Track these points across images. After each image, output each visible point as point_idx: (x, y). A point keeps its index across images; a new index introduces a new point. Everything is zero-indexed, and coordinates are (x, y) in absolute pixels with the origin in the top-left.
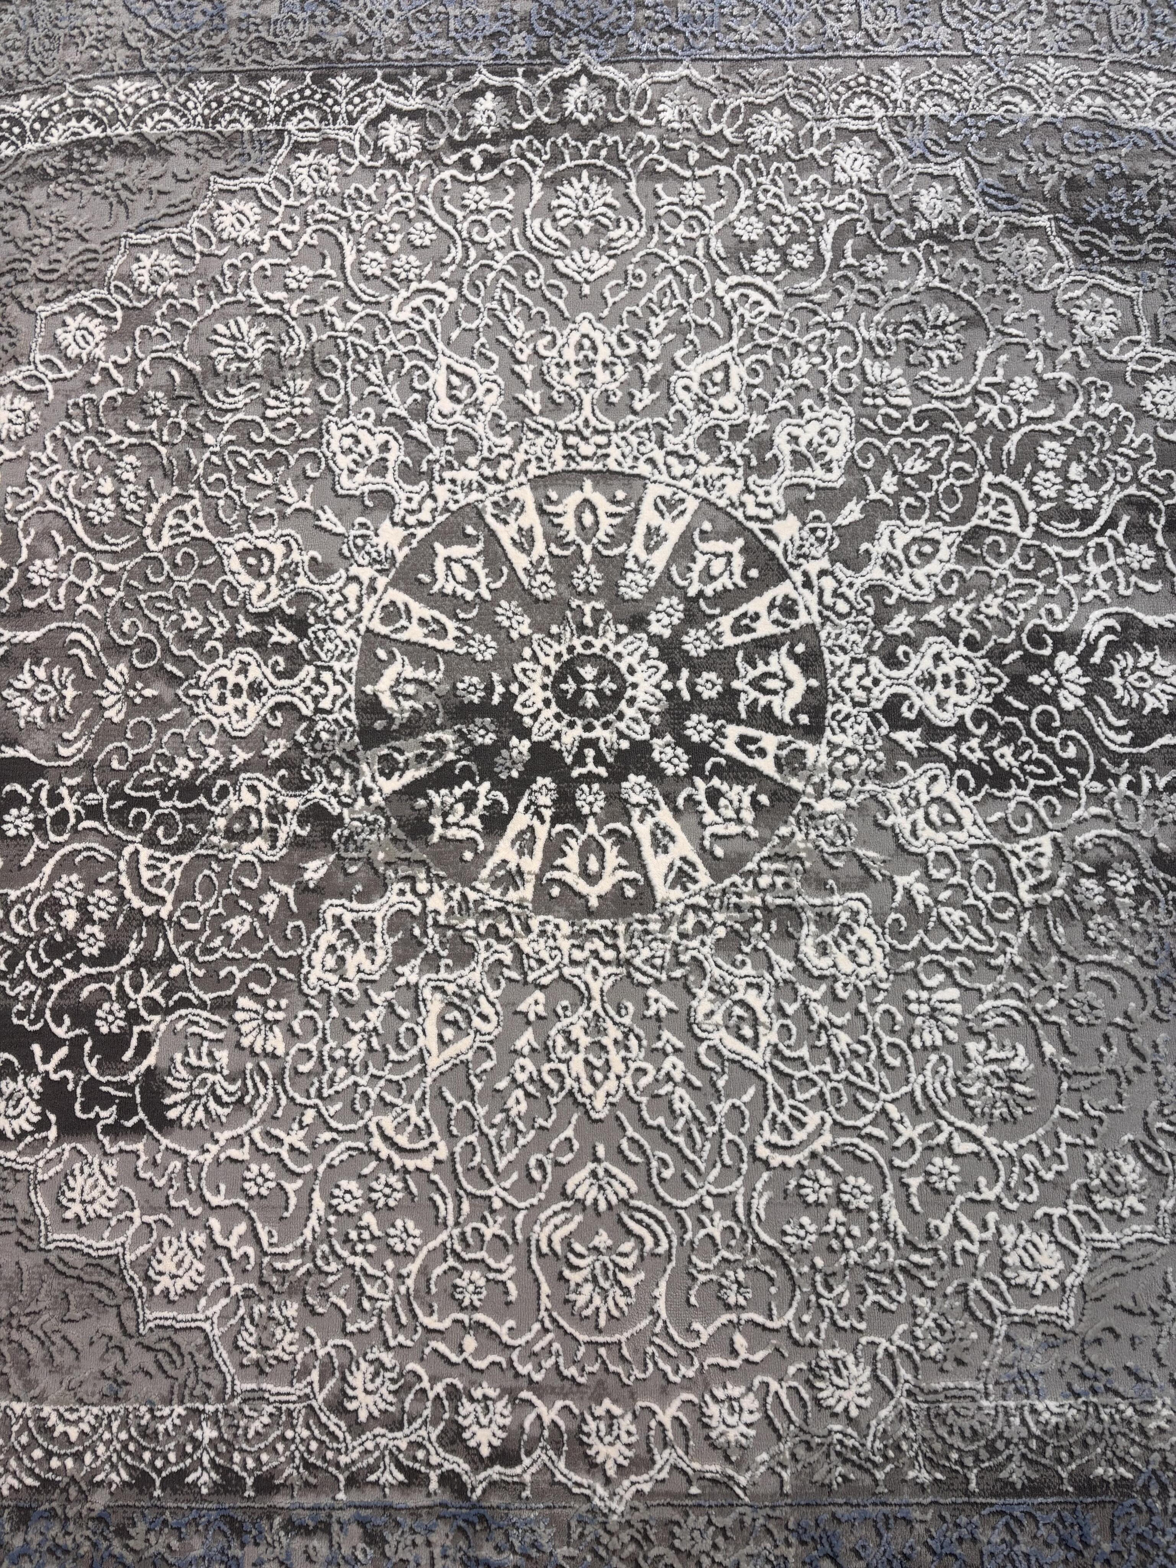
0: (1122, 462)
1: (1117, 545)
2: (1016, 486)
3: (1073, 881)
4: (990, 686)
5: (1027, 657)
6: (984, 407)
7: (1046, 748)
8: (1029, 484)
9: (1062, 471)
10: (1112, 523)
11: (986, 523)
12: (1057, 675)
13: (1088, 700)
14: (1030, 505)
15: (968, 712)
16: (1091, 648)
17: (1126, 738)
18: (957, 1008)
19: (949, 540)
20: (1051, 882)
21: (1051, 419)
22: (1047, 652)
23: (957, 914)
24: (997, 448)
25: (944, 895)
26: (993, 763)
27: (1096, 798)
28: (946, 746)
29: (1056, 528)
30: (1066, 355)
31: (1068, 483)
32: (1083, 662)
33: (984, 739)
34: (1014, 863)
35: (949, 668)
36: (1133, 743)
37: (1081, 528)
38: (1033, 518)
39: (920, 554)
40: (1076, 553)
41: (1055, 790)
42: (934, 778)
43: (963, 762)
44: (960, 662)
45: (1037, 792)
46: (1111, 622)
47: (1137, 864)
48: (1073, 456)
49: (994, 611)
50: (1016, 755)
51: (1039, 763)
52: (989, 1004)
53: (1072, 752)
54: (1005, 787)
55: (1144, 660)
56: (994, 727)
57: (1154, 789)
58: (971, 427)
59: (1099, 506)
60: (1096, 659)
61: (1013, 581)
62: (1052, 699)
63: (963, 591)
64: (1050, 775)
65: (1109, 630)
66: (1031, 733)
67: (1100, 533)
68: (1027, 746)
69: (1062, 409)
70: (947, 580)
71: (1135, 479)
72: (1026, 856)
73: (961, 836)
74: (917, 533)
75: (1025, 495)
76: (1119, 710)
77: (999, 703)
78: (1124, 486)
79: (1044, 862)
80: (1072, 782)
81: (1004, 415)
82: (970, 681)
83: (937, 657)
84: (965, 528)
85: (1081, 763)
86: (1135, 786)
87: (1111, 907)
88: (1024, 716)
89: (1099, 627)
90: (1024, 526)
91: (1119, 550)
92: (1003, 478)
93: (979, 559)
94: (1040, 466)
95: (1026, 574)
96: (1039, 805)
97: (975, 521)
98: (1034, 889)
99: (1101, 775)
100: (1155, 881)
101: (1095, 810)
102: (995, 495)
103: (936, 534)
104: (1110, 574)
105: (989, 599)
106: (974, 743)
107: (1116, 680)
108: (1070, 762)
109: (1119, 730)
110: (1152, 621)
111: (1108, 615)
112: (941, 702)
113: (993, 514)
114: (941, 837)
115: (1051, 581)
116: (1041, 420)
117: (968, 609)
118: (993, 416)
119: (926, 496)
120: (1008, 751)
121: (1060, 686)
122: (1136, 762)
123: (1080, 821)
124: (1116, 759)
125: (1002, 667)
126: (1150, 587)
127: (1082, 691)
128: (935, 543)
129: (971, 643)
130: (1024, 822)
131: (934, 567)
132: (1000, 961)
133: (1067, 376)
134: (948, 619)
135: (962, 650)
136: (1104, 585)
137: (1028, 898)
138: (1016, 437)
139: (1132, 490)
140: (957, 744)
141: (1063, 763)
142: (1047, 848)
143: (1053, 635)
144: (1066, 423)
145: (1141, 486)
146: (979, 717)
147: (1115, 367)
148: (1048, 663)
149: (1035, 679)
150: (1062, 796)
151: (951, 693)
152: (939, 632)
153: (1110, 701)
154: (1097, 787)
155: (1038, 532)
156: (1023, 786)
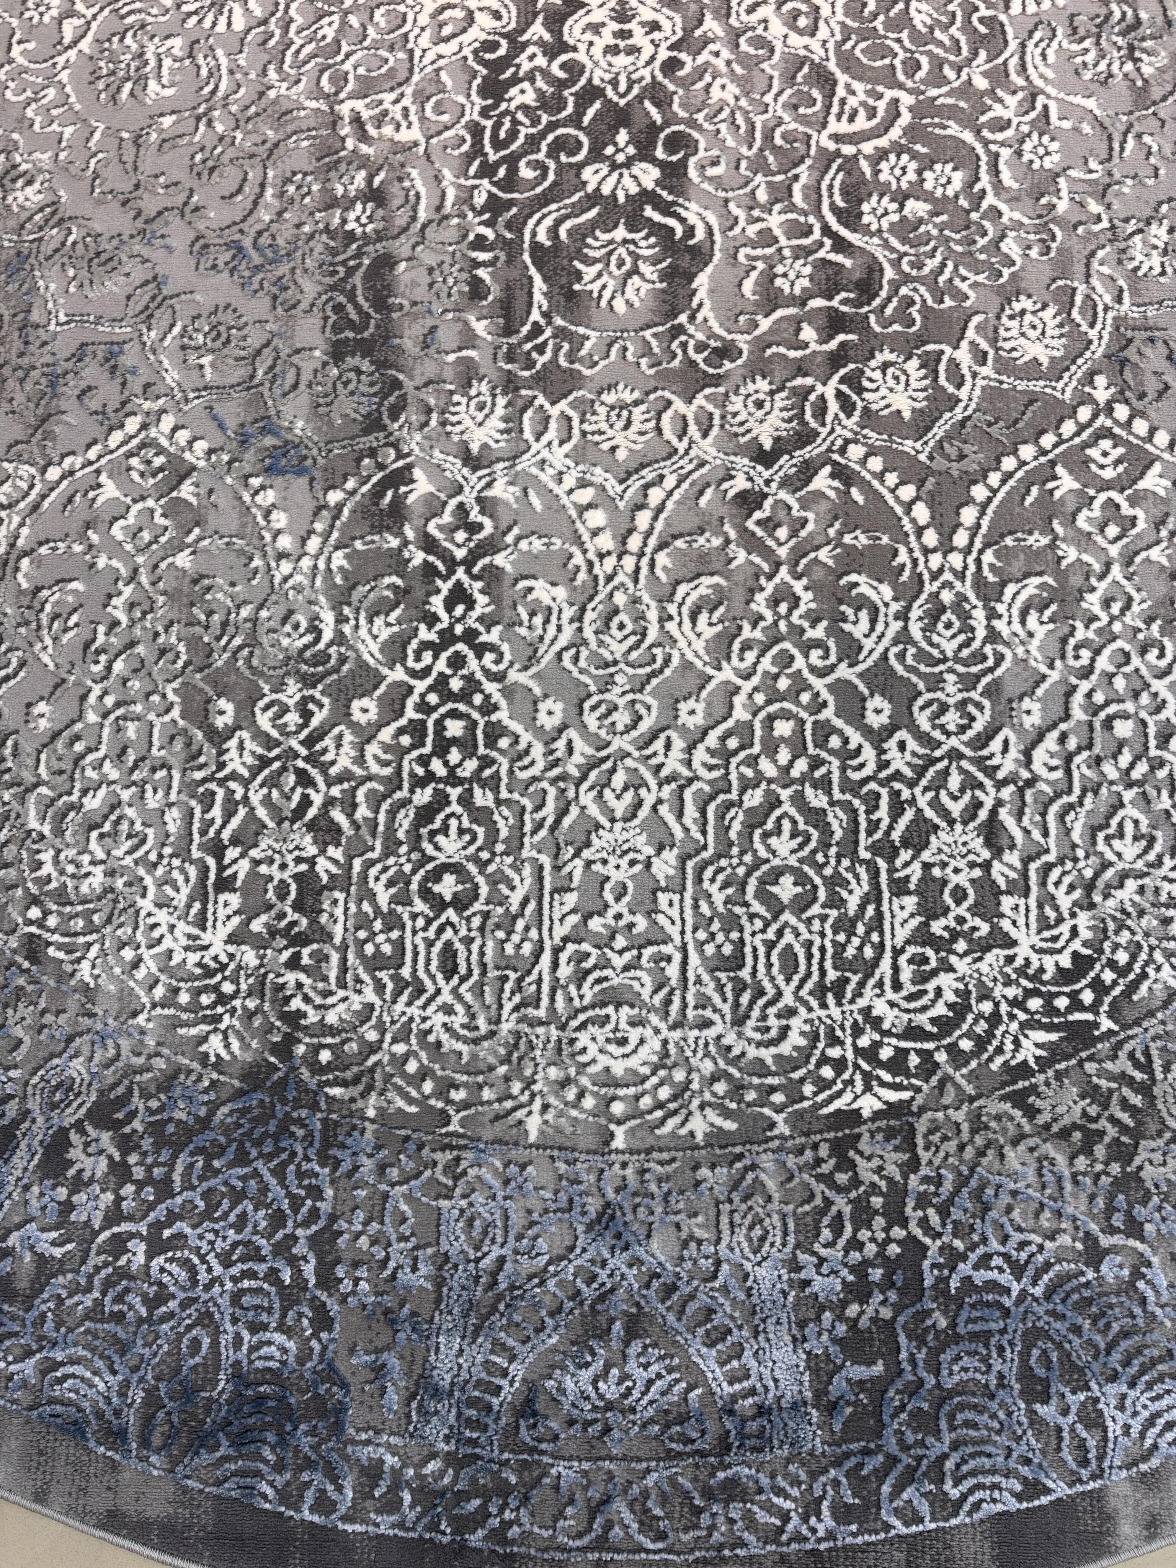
0: (931, 264)
1: (808, 251)
2: (895, 133)
3: (364, 162)
4: (614, 83)
5: (653, 129)
6: (1012, 101)
7: (533, 142)
8: (899, 149)
9: (917, 191)
10: (840, 245)
11: (841, 92)
12: (629, 163)
13: (595, 198)
14: (868, 148)
15: (581, 56)
16: (666, 209)
17: (542, 237)
18: (221, 27)
19: (815, 45)
20: (364, 137)
21: (998, 185)
22: (660, 153)
23: (330, 33)
24: (952, 112)
25: (353, 20)
26: (515, 80)
27: (466, 197)
28: (538, 30)
29: (834, 178)
30: (1094, 207)
31: (901, 198)
32: (646, 196)
33: (546, 73)
34: (389, 97)
35: (639, 38)
36: (536, 247)
37: (834, 208)
38: (848, 150)
39: (795, 15)
40: (798, 198)
41: (477, 150)
42: (497, 16)
43: (517, 48)
44: (648, 51)
45: (476, 130)
46: (700, 234)
47: (379, 236)
48: (940, 205)
49: (716, 93)
50: (524, 108)
51: (513, 134)
52: (224, 61)
53: (526, 173)
54: (483, 92)
55: (646, 269)
56: (562, 85)
57: (477, 264)
58: (981, 83)
59: (866, 231)
60: (649, 212)
61: (759, 120)
62: (596, 155)
63: (744, 60)
64: (498, 145)
65: (690, 232)
66: (552, 126)
67: (826, 230)
68: (535, 122)
69: (1014, 200)
70: (760, 42)
71: (906, 279)
72: (396, 111)
73: (425, 40)
74: (825, 11)
75: (883, 142)
76: (581, 234)
77: (592, 93)
78: (896, 264)
79: (388, 130)
80: (488, 170)
81: (1002, 125)
82: (621, 61)
83: (655, 26)
84: (832, 65)
85: (511, 182)
86: (480, 243)
87: (331, 203)
88: (576, 120)
89: (692, 219)
90: (837, 138)
91: (802, 253)
92: (906, 118)
93: (790, 79)
94: (925, 164)
95: (768, 137)
96: (459, 130)
97: (842, 78)
98: (357, 120)
99: (494, 206)
100: (359, 255)
101: (451, 194)
102: (881, 106)
103: (823, 32)
104: (767, 238)
105: (733, 89)
106: (541, 61)
107: (621, 233)
108: (513, 170)
109: (553, 232)
110: (702, 281)
111: (710, 232)
112: (596, 28)
113: (852, 102)
114: (423, 20)
115: (759, 165)
116: (995, 171)
117: (720, 63)
118: (998, 111)
119: (879, 24)
120: (530, 98)
121: (614, 166)
122: (512, 249)
123: (438, 179)
124: (517, 226)
125: (640, 99)
126: (748, 286)
127: (606, 190)
128: (813, 31)
129: (671, 66)
130: (439, 110)
131: (777, 29)
132: (272, 74)
133: (1063, 206)
134: (706, 41)
135: (664, 54)
136: (752, 230)
137: (345, 109)
138: (968, 136)
139: (889, 273)
140: (541, 43)
141: (512, 161)
142: (405, 136)
143: (683, 163)
144: (990, 200)
145: (895, 287)
146: (574, 69)
147: (1080, 268)
148: (645, 154)
149: (622, 137)
150: (469, 158)
151: (607, 37)
152: (688, 31)
153: (593, 225)
154: (480, 199)
155: (827, 159)
156: (485, 112)
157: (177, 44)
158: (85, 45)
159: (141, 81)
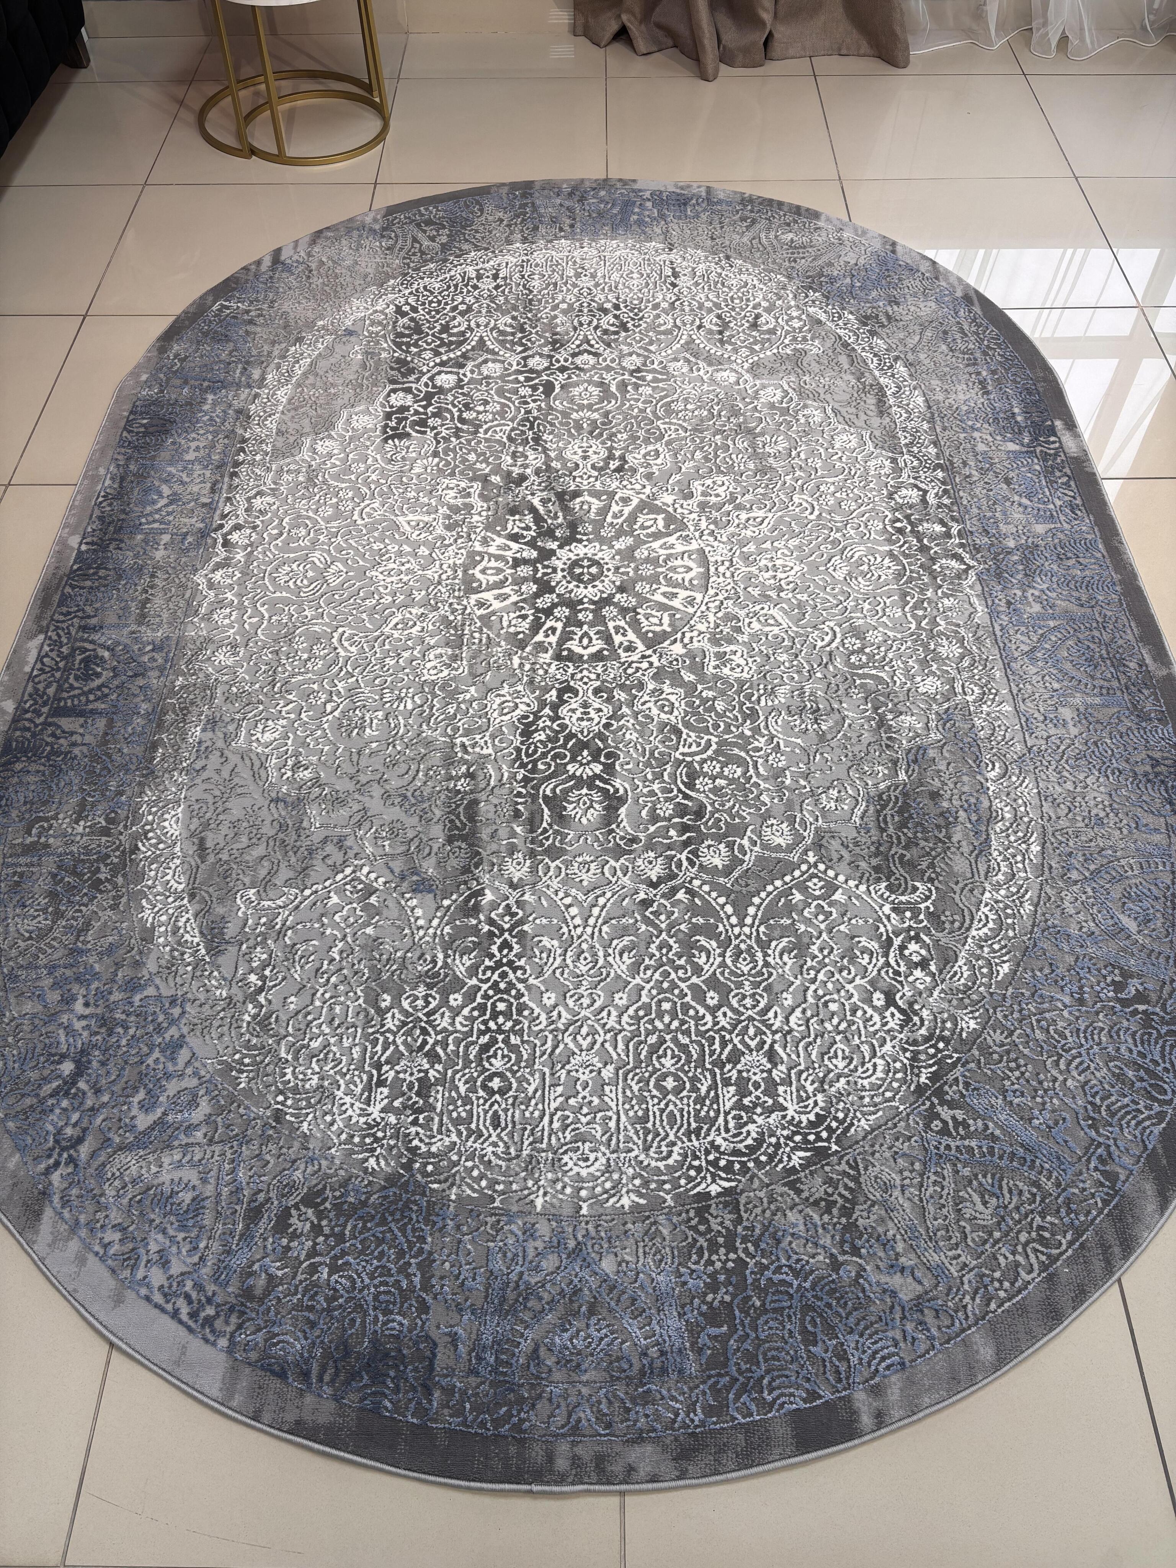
0: (728, 805)
1: (672, 799)
2: (710, 752)
3: (466, 762)
4: (582, 732)
5: (599, 750)
6: (763, 740)
7: (544, 755)
8: (712, 759)
9: (721, 775)
10: (686, 797)
11: (684, 736)
12: (588, 763)
13: (573, 776)
14: (697, 758)
15: (567, 722)
16: (606, 782)
17: (548, 792)
18: (402, 707)
19: (672, 718)
20: (466, 752)
21: (758, 774)
22: (602, 759)
23: (452, 711)
24: (735, 744)
25: (463, 706)
26: (536, 730)
27: (513, 776)
28: (547, 711)
29: (683, 770)
30: (802, 782)
31: (714, 778)
32: (596, 776)
33: (550, 728)
34: (478, 737)
35: (593, 714)
36: (545, 797)
37: (683, 782)
38: (688, 759)
39: (663, 706)
40: (666, 778)
41: (519, 757)
42: (528, 705)
43: (537, 717)
44: (597, 720)
45: (518, 750)
46: (621, 791)
47: (472, 792)
48: (731, 781)
49: (628, 736)
50: (541, 741)
51: (535, 752)
52: (402, 721)
53: (541, 766)
54: (521, 735)
55: (596, 805)
56: (558, 732)
57: (517, 803)
58: (748, 733)
59: (698, 791)
60: (597, 782)
61: (647, 747)
62: (573, 760)
63: (640, 723)
64: (528, 755)
65: (617, 791)
66: (553, 749)
67: (680, 790)
68: (546, 746)
69: (766, 779)
70: (647, 717)
71: (718, 811)
72: (482, 742)
73: (495, 715)
74: (677, 705)
75: (704, 756)
76: (566, 792)
77: (571, 736)
78: (712, 804)
79: (477, 750)
80: (523, 766)
81: (759, 749)
82: (585, 723)
83: (600, 710)
84: (680, 726)
85: (534, 770)
86: (519, 795)
87: (450, 778)
88: (564, 746)
89: (618, 786)
90: (683, 754)
91: (667, 800)
92: (714, 747)
93: (661, 731)
94: (724, 765)
95: (652, 753)
96: (511, 750)
97: (685, 731)
98: (463, 745)
99: (526, 780)
100: (462, 799)
101: (506, 775)
102: (703, 742)
103: (676, 713)
104: (652, 793)
105: (635, 735)
106: (548, 723)
107: (585, 791)
108: (535, 765)
109: (553, 790)
110: (623, 811)
111: (626, 791)
112: (573, 711)
113: (690, 740)
114: (495, 706)
115: (648, 764)
116: (756, 767)
117: (630, 725)
118: (756, 744)
119: (701, 709)
120: (543, 737)
121: (581, 764)
122: (534, 797)
123: (500, 769)
124: (536, 788)
125: (593, 738)
126: (644, 813)
127: (578, 774)
128: (671, 713)
129: (607, 726)
130: (501, 741)
131: (655, 711)
132: (424, 727)
133: (788, 782)
134: (623, 716)
135: (604, 721)
136: (645, 790)
137: (458, 741)
138: (743, 754)
139: (709, 808)
140: (548, 716)
141: (535, 762)
142: (485, 752)
143: (613, 764)
144: (754, 779)
145: (712, 814)
146: (563, 727)
147: (798, 808)
148: (596, 759)
149: (585, 753)
150: (515, 761)
151: (578, 714)
152: (615, 713)
153: (571, 789)
154: (519, 777)
155: (678, 763)
156: (522, 743)
157: (380, 714)
158: (336, 714)
159: (363, 728)
